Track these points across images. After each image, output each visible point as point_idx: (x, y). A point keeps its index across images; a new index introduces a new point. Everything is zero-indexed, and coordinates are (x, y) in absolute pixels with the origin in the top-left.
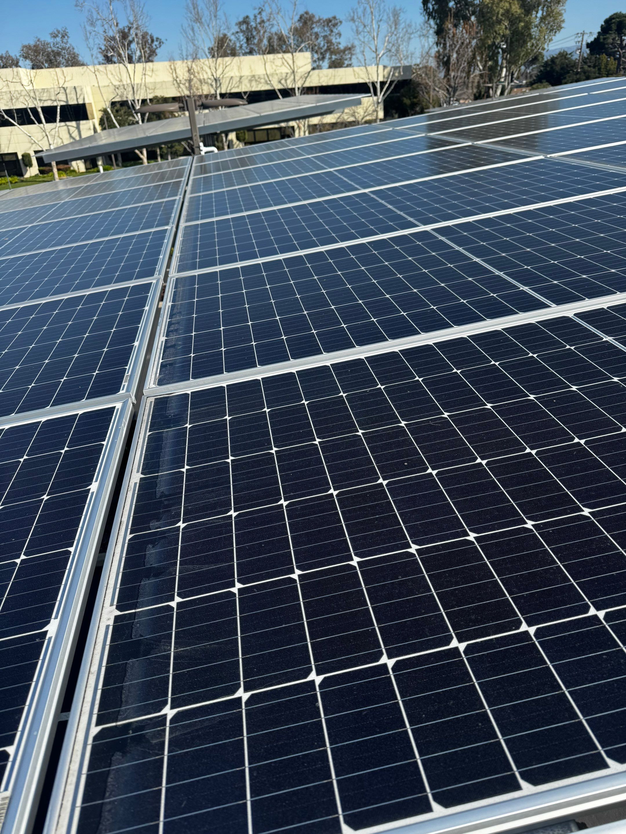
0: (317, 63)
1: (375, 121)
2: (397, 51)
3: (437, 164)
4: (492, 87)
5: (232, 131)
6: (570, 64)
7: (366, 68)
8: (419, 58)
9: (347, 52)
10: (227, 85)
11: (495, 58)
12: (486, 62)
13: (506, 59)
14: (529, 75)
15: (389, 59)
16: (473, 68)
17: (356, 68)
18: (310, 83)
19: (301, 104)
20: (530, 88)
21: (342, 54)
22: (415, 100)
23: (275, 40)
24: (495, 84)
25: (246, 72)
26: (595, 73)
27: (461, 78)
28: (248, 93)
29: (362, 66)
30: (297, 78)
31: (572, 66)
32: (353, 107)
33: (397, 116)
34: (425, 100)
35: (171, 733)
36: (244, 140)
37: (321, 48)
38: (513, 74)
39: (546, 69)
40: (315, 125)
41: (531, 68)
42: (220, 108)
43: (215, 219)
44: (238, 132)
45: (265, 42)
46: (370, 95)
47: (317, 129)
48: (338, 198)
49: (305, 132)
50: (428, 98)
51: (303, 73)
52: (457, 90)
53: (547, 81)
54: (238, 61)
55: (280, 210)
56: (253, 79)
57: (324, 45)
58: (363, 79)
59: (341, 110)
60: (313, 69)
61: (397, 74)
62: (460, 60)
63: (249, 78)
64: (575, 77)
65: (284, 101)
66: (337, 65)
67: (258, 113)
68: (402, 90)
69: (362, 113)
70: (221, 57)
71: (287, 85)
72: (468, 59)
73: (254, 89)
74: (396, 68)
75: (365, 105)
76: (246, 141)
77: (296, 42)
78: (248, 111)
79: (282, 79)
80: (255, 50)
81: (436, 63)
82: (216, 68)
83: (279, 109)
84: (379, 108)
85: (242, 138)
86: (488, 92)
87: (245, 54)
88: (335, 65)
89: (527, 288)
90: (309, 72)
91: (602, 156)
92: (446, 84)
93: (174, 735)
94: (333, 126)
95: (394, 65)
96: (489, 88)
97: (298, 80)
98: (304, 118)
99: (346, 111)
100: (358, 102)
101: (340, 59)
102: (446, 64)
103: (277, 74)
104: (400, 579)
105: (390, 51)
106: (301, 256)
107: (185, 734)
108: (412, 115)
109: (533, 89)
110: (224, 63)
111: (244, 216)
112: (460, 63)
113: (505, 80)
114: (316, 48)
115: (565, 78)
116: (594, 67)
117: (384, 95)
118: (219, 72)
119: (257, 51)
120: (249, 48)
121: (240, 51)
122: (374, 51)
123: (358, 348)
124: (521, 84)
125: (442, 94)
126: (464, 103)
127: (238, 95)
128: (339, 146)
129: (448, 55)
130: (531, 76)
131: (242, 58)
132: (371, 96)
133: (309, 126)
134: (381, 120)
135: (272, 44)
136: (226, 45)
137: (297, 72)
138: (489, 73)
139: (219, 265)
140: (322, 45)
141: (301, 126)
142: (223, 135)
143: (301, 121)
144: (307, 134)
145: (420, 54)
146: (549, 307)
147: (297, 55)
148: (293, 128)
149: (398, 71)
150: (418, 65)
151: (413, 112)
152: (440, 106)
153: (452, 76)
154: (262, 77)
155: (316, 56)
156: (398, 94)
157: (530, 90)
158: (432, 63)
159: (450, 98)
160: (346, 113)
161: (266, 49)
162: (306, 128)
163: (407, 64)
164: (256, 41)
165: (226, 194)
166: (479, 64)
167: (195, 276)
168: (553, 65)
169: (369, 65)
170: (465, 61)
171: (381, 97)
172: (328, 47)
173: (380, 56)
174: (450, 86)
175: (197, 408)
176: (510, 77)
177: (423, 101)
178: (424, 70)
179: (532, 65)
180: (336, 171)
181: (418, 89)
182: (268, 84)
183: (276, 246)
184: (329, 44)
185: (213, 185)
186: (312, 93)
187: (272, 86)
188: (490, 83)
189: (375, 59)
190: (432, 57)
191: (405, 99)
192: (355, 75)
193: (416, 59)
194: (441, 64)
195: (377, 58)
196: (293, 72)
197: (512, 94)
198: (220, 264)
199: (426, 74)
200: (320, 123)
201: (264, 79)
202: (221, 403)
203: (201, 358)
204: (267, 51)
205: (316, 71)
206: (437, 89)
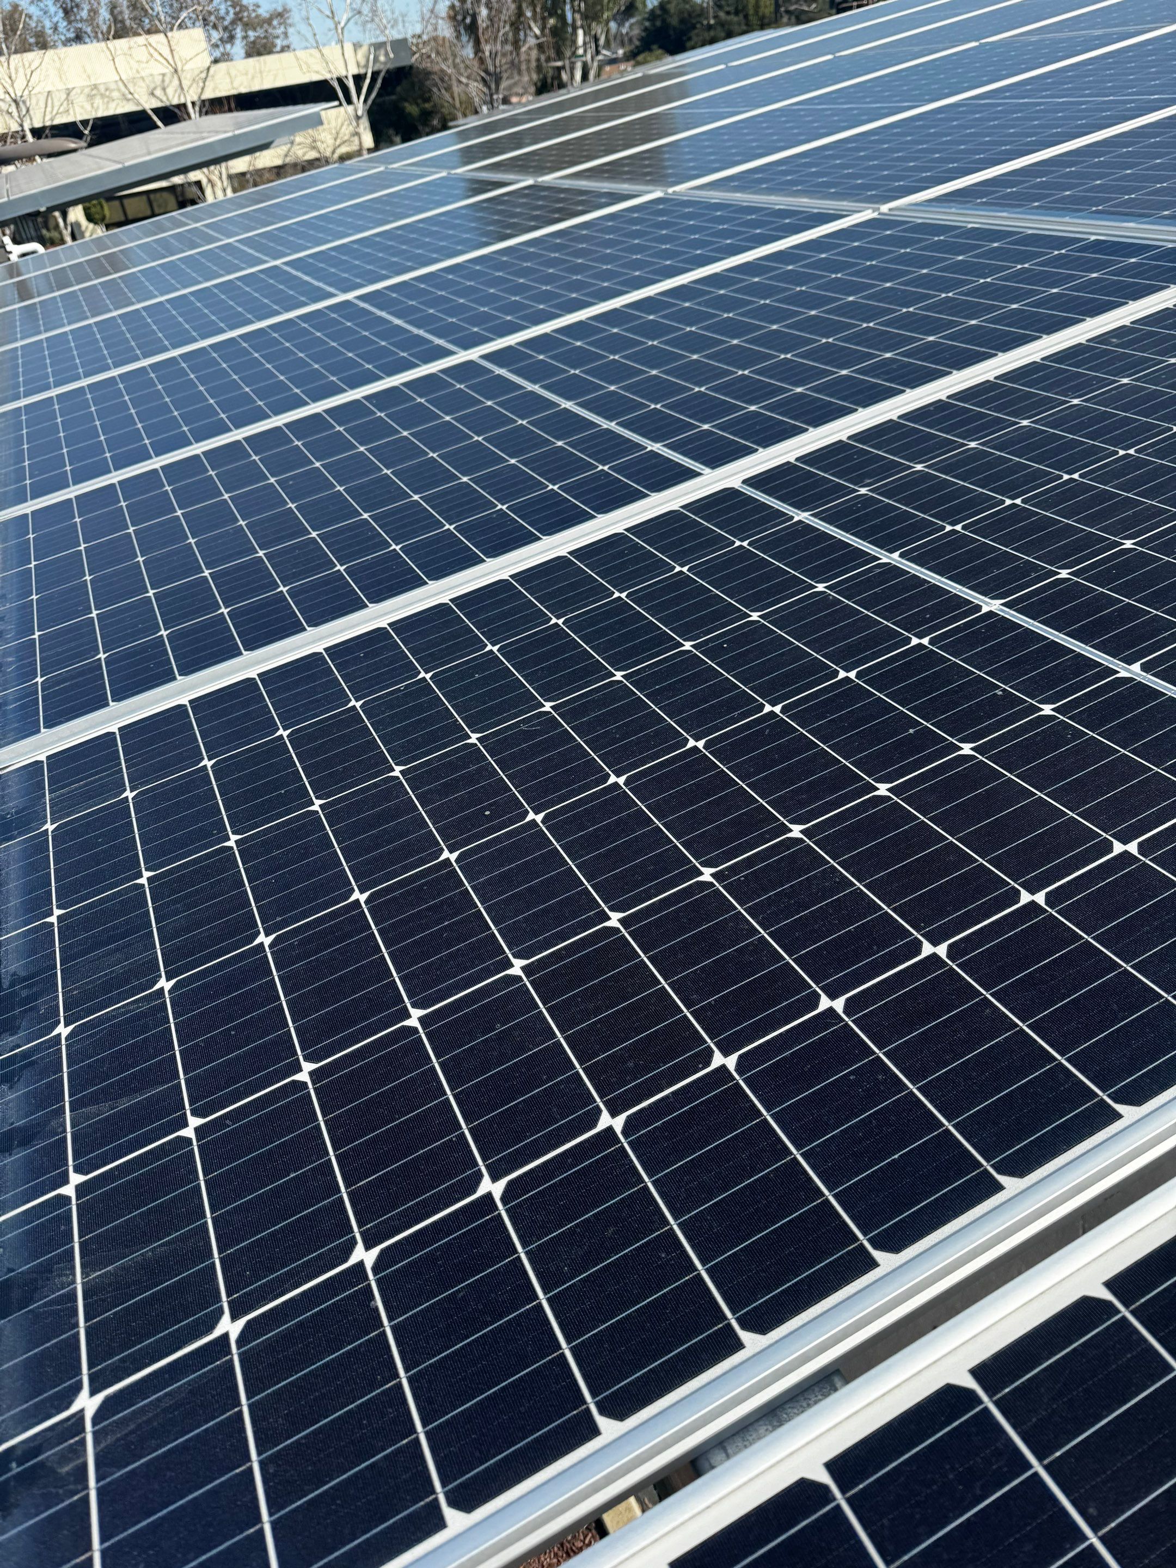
0: (221, 49)
1: (359, 153)
2: (374, 12)
3: (498, 221)
4: (563, 67)
5: (74, 203)
6: (693, 11)
7: (320, 51)
8: (418, 22)
9: (275, 22)
10: (43, 110)
11: (559, 12)
12: (544, 19)
13: (579, 11)
14: (626, 39)
15: (361, 28)
16: (522, 33)
17: (300, 53)
18: (214, 90)
19: (205, 135)
20: (632, 62)
21: (266, 25)
22: (427, 105)
23: (125, 8)
24: (567, 62)
25: (77, 81)
26: (739, 24)
27: (504, 55)
28: (91, 123)
29: (312, 47)
30: (186, 84)
31: (699, 15)
32: (310, 131)
33: (398, 139)
34: (446, 104)
35: (96, 1441)
36: (103, 219)
37: (223, 18)
38: (596, 40)
39: (654, 25)
40: (243, 174)
41: (627, 24)
42: (37, 158)
43: (53, 393)
44: (87, 204)
45: (104, 14)
46: (336, 103)
47: (248, 181)
48: (298, 317)
49: (224, 190)
50: (450, 100)
51: (197, 72)
52: (501, 78)
53: (660, 47)
54: (56, 58)
55: (184, 356)
56: (94, 92)
57: (227, 13)
58: (317, 72)
59: (285, 139)
60: (216, 61)
61: (382, 58)
62: (496, 19)
63: (87, 91)
64: (707, 36)
65: (168, 133)
66: (262, 49)
67: (119, 162)
68: (399, 89)
69: (330, 141)
70: (16, 52)
71: (168, 99)
72: (510, 17)
73: (101, 113)
74: (378, 46)
75: (333, 124)
76: (107, 221)
77: (168, 9)
78: (98, 160)
79: (155, 88)
80: (86, 33)
81: (452, 30)
82: (10, 78)
83: (162, 150)
84: (362, 127)
85: (97, 216)
86: (559, 77)
87: (68, 42)
88: (257, 49)
89: (658, 445)
90: (208, 69)
91: (761, 181)
92: (479, 68)
93: (102, 1445)
94: (279, 171)
95: (373, 41)
96: (559, 69)
97: (189, 87)
98: (217, 161)
99: (298, 139)
100: (316, 121)
101: (265, 37)
102: (472, 29)
103: (143, 78)
104: (500, 1028)
105: (359, 13)
106: (237, 443)
107: (127, 1435)
108: (428, 134)
109: (638, 64)
110: (27, 66)
111: (113, 378)
112: (496, 26)
113: (585, 51)
114: (212, 18)
115: (690, 39)
116: (737, 13)
117: (365, 101)
118: (20, 84)
119: (92, 35)
120: (72, 30)
121: (56, 37)
122: (328, 17)
123: (373, 608)
124: (614, 56)
125: (475, 88)
126: (519, 103)
127: (70, 130)
128: (287, 214)
129: (471, 12)
130: (630, 40)
131: (63, 51)
132: (341, 105)
133: (230, 177)
134: (370, 151)
135: (120, 18)
136: (21, 26)
137: (182, 70)
138: (554, 40)
139: (74, 484)
140: (222, 12)
141: (215, 178)
142: (57, 214)
143: (212, 168)
144: (230, 194)
145: (419, 13)
146: (699, 474)
147: (175, 35)
148: (198, 184)
149: (382, 52)
150: (419, 36)
151: (427, 130)
152: (476, 112)
153: (487, 54)
154: (113, 86)
155: (216, 35)
156: (393, 97)
157: (634, 66)
158: (446, 31)
159: (491, 95)
160: (299, 144)
161: (110, 27)
162: (225, 183)
163: (400, 37)
164: (84, 14)
165: (70, 337)
166: (532, 24)
167: (26, 515)
168: (665, 16)
169: (324, 45)
170: (505, 22)
171: (360, 106)
172: (236, 14)
173: (342, 24)
174: (486, 71)
175: (63, 787)
176: (593, 45)
177: (443, 106)
178: (433, 43)
179: (627, 20)
180: (286, 264)
181: (428, 83)
182: (128, 100)
183: (185, 429)
184: (238, 9)
185: (41, 322)
186: (222, 111)
187: (138, 104)
188: (559, 60)
189: (334, 31)
190: (443, 18)
191: (406, 105)
192: (300, 66)
193: (413, 25)
194: (462, 31)
195: (336, 28)
196: (176, 71)
197: (604, 77)
198: (76, 483)
199: (438, 53)
200: (251, 168)
201: (119, 90)
202: (111, 767)
203: (58, 683)
204: (112, 33)
205: (222, 66)
206: (464, 80)
